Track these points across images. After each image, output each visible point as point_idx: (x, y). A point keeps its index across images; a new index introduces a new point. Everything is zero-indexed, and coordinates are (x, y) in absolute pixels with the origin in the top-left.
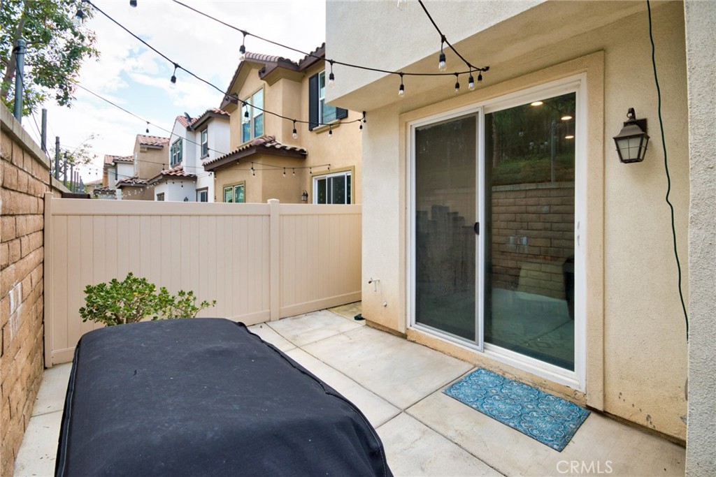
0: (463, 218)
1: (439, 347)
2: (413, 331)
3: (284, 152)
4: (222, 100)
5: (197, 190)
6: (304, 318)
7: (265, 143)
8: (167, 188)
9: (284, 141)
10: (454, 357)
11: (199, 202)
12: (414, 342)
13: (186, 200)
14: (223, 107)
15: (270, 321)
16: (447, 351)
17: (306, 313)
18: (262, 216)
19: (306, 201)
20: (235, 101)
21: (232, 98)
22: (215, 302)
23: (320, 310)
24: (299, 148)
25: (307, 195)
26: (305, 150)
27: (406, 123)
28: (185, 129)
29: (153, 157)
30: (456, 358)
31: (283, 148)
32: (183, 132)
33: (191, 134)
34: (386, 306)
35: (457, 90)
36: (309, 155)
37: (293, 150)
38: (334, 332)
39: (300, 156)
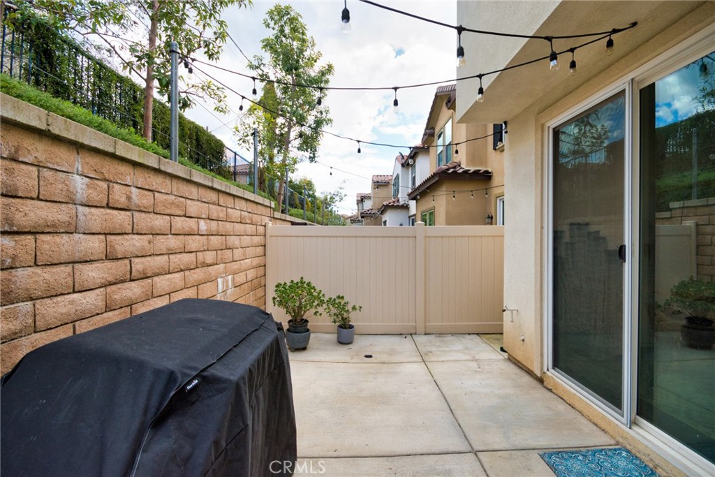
0: (604, 238)
1: (577, 405)
2: (549, 376)
3: (467, 175)
4: (422, 136)
5: (410, 217)
6: (449, 338)
7: (448, 169)
8: (389, 217)
9: (468, 165)
10: (594, 423)
11: (411, 226)
12: (550, 390)
13: (401, 225)
14: (424, 141)
15: (415, 334)
16: (586, 412)
17: (453, 334)
18: (409, 237)
19: (491, 224)
20: (432, 135)
21: (431, 133)
22: (361, 307)
23: (469, 334)
24: (483, 169)
25: (492, 218)
26: (490, 171)
27: (543, 126)
28: (400, 166)
29: (382, 192)
30: (596, 425)
31: (466, 172)
32: (399, 169)
33: (405, 169)
34: (523, 340)
35: (571, 71)
36: (494, 175)
37: (476, 172)
38: (468, 357)
39: (486, 177)
